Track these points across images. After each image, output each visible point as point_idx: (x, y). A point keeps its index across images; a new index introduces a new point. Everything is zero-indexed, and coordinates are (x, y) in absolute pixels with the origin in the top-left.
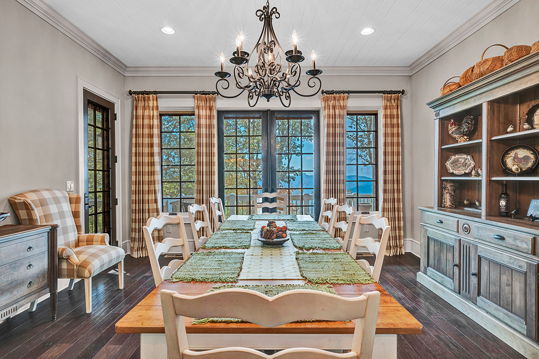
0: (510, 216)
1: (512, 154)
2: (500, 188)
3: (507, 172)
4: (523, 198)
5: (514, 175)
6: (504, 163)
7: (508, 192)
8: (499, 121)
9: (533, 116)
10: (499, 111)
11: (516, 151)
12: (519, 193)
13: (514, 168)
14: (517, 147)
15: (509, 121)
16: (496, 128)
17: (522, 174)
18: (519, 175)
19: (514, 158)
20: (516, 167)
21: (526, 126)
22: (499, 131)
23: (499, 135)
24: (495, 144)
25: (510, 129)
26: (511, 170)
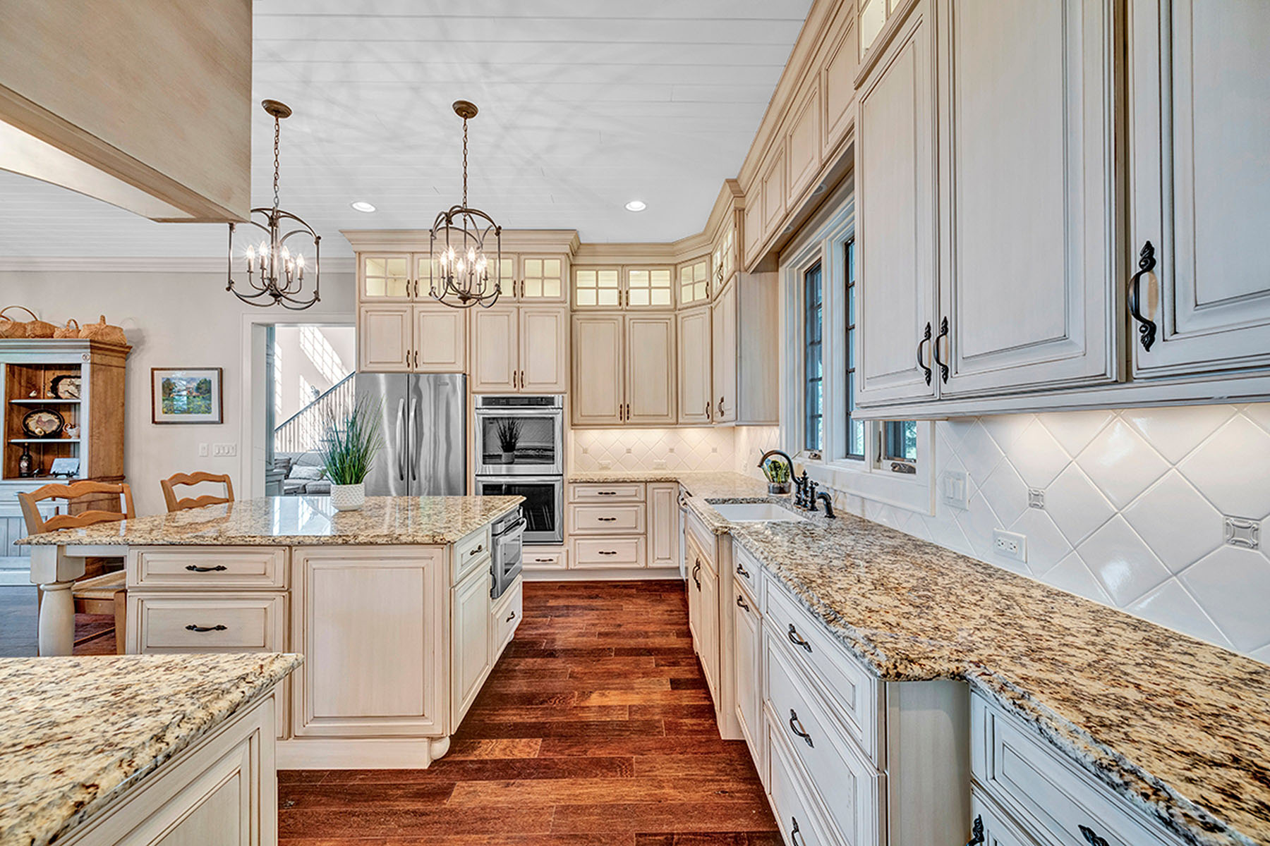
0: (33, 476)
1: (36, 417)
2: (22, 450)
3: (29, 434)
4: (47, 458)
5: (38, 437)
6: (26, 426)
7: (31, 454)
8: (20, 384)
9: (57, 384)
10: (20, 375)
11: (40, 414)
12: (44, 455)
13: (37, 431)
14: (41, 412)
15: (32, 385)
16: (16, 391)
17: (46, 436)
18: (43, 437)
19: (38, 421)
20: (39, 429)
21: (50, 394)
22: (20, 394)
23: (20, 398)
24: (15, 407)
25: (32, 394)
26: (34, 432)
